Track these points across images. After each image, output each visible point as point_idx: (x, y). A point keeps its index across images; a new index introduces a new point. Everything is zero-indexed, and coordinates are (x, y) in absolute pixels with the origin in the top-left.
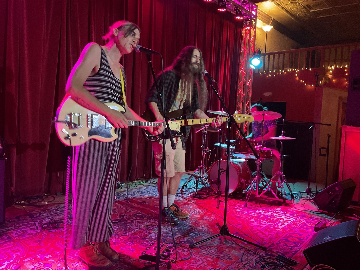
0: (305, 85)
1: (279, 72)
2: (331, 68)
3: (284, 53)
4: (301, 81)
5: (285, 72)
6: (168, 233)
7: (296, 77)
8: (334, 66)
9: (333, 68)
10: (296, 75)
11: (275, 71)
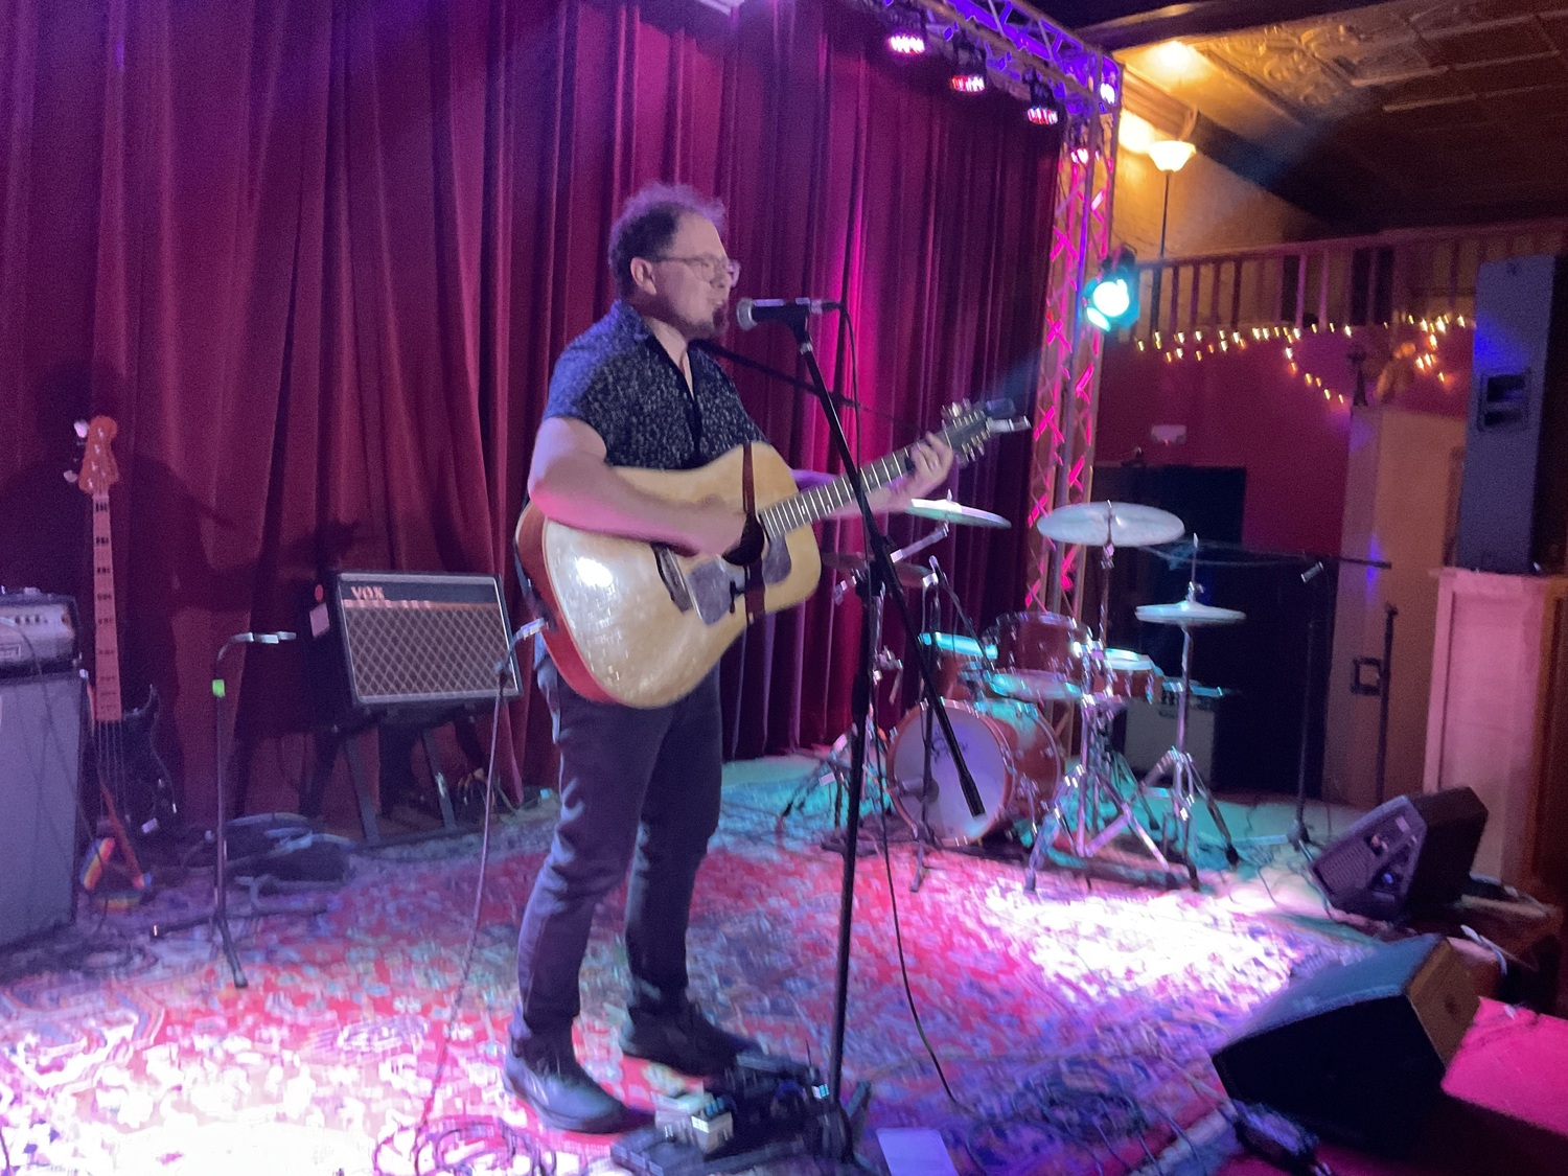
0: (1326, 399)
1: (1217, 341)
2: (1432, 327)
3: (1239, 260)
4: (1308, 377)
5: (1241, 343)
7: (1287, 362)
8: (1446, 319)
9: (1441, 326)
10: (1289, 353)
11: (1198, 336)
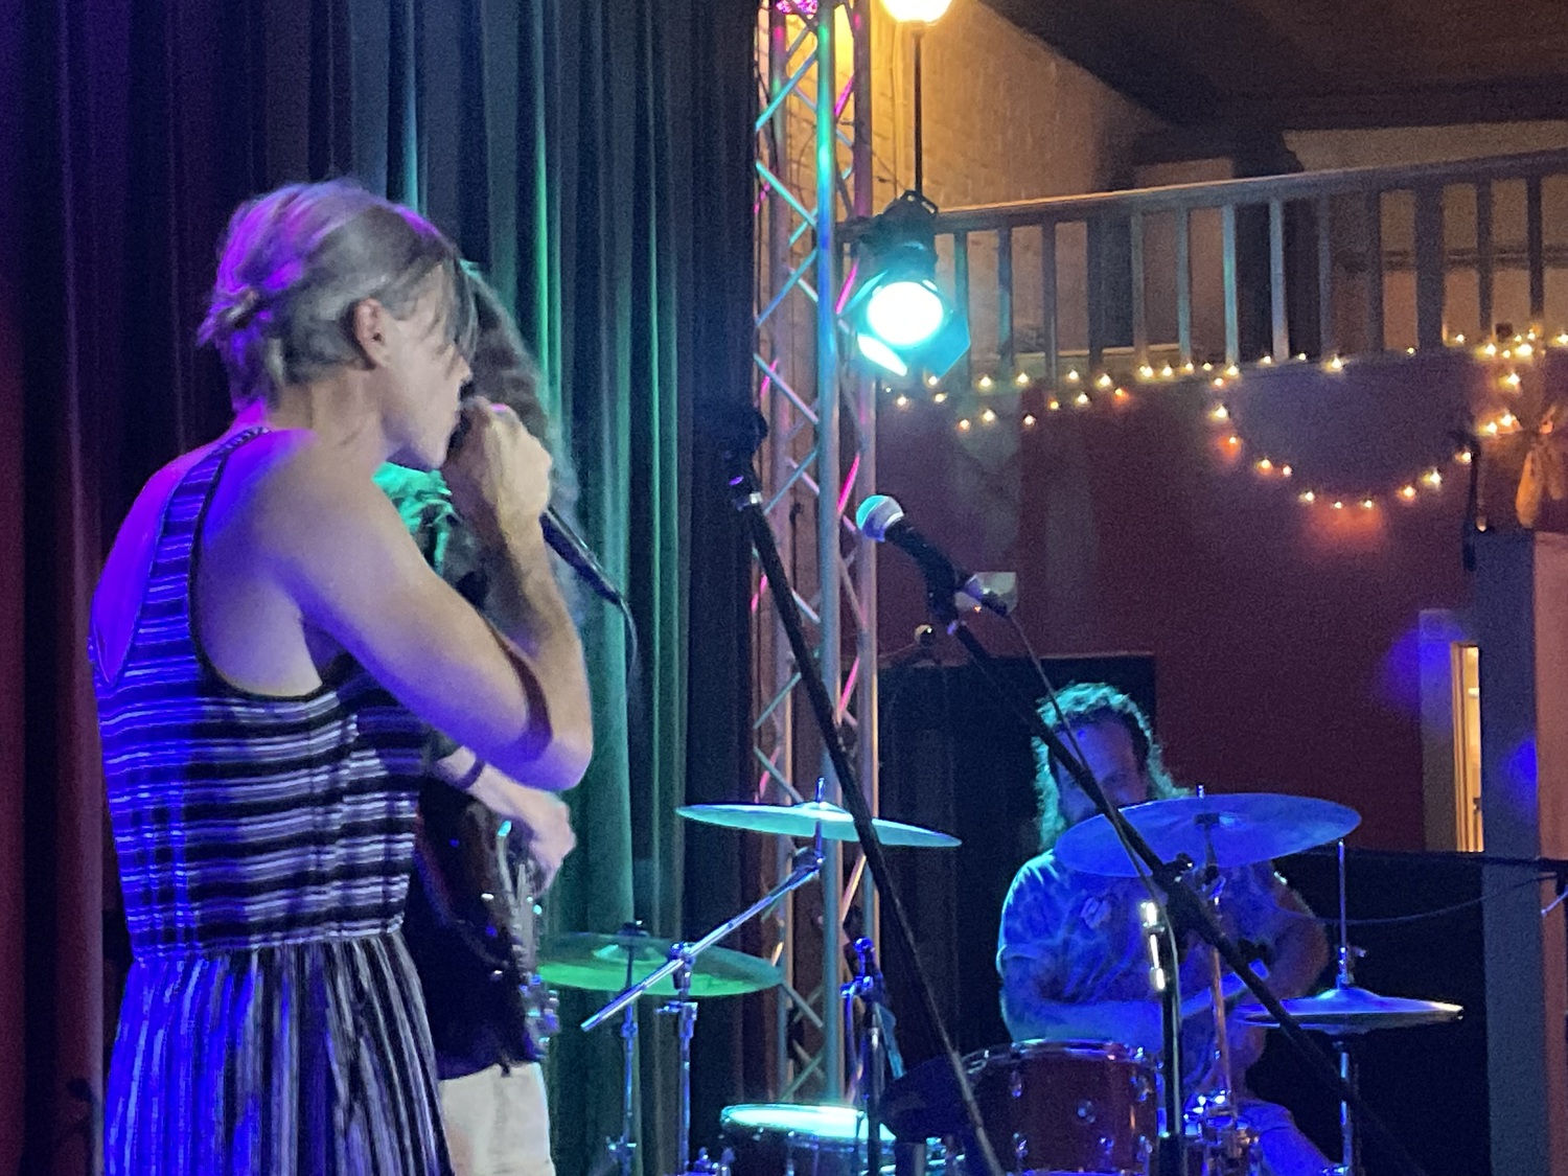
0: (1307, 507)
2: (1506, 354)
4: (1266, 464)
5: (1119, 392)
8: (1532, 336)
9: (1524, 352)
10: (1221, 413)
11: (1023, 378)
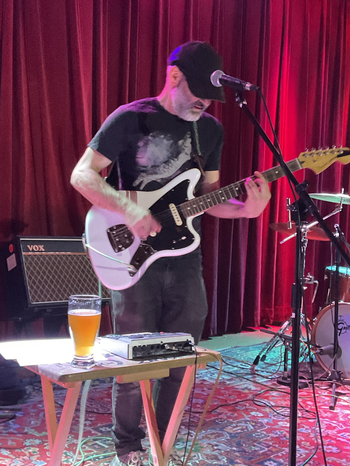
6: (216, 458)
